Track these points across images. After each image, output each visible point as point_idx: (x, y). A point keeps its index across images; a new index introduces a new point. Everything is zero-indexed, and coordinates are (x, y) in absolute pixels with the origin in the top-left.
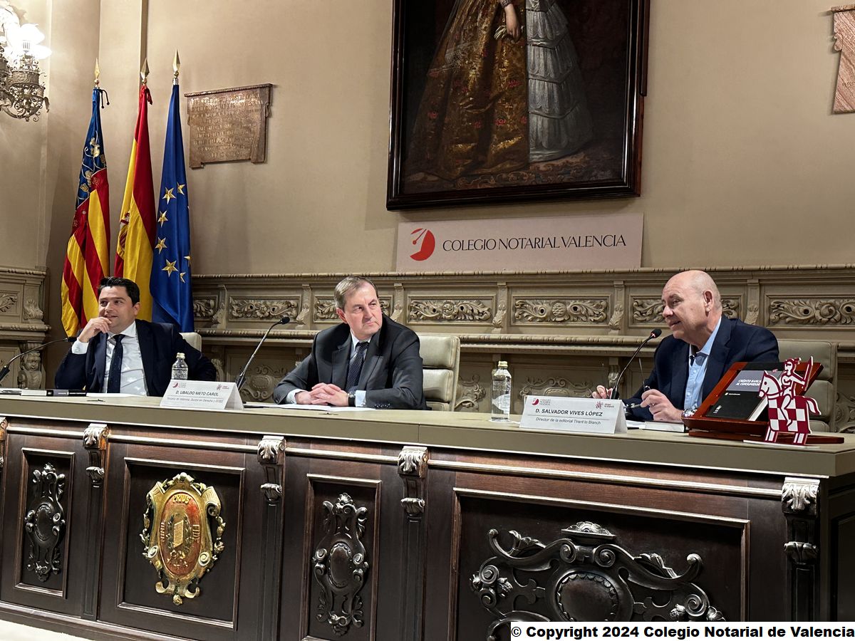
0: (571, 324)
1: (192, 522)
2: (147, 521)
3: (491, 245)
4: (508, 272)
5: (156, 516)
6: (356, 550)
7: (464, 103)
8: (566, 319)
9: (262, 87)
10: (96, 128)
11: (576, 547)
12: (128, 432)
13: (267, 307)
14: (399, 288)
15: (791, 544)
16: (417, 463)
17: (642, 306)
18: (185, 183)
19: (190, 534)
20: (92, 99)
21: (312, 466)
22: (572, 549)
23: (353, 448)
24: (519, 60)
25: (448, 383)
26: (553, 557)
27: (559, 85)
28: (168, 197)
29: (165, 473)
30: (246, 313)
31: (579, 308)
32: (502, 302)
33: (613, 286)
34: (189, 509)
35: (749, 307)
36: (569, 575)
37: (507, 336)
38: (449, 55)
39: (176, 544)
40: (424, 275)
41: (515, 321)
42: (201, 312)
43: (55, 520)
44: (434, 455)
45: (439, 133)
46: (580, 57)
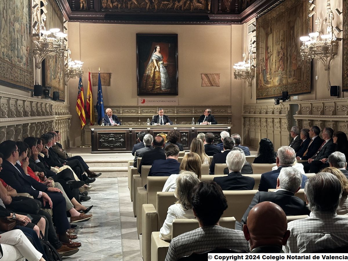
6: (186, 138)
7: (150, 80)
8: (168, 112)
9: (109, 73)
10: (81, 79)
14: (139, 108)
21: (180, 130)
23: (184, 128)
24: (159, 75)
33: (175, 108)
35: (193, 110)
38: (147, 72)
40: (144, 106)
45: (146, 84)
46: (169, 75)
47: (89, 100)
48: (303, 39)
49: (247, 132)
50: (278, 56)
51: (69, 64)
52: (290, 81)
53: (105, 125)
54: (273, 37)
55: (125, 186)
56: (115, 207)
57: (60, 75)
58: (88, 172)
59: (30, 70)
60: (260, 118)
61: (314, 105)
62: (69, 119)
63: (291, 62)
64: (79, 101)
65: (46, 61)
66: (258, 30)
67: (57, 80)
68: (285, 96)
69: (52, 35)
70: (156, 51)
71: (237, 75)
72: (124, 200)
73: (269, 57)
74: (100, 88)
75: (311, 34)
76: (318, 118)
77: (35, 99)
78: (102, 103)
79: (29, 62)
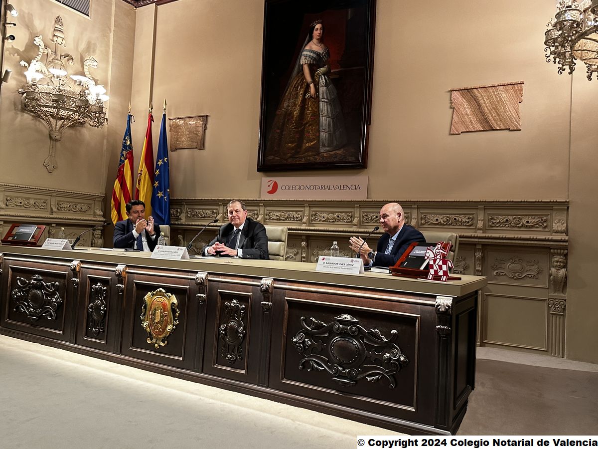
0: (336, 223)
1: (164, 311)
2: (143, 310)
3: (302, 188)
4: (309, 200)
5: (148, 307)
6: (240, 325)
7: (292, 126)
8: (334, 221)
9: (204, 116)
10: (128, 132)
11: (341, 326)
12: (136, 269)
13: (204, 213)
14: (262, 206)
15: (439, 326)
16: (269, 286)
17: (367, 216)
18: (168, 157)
19: (163, 316)
20: (127, 119)
21: (220, 286)
22: (339, 326)
23: (239, 278)
24: (316, 108)
25: (282, 248)
26: (330, 330)
27: (333, 119)
28: (160, 163)
29: (153, 288)
30: (194, 215)
31: (340, 216)
32: (307, 213)
33: (354, 207)
34: (163, 305)
35: (413, 217)
36: (337, 338)
37: (308, 228)
38: (285, 105)
39: (156, 321)
40: (273, 200)
41: (312, 221)
42: (174, 214)
43: (102, 308)
44: (276, 282)
45: (280, 139)
46: (342, 107)
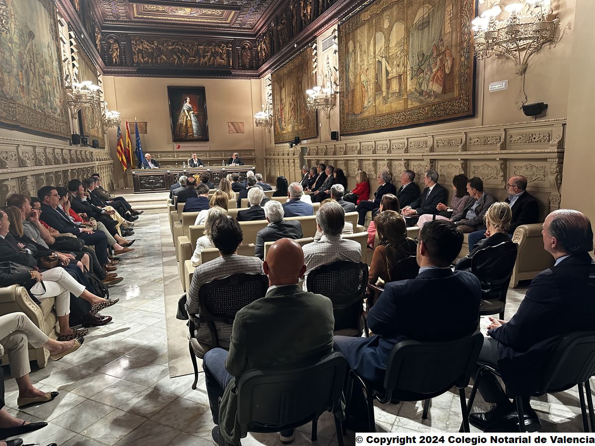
3: (189, 147)
7: (183, 128)
9: (145, 122)
10: (119, 128)
14: (175, 152)
17: (210, 154)
24: (191, 123)
27: (197, 127)
33: (207, 152)
38: (180, 121)
40: (179, 151)
45: (180, 132)
46: (200, 124)
47: (129, 147)
48: (309, 92)
49: (268, 171)
50: (290, 106)
51: (106, 114)
52: (300, 128)
53: (145, 168)
54: (285, 91)
55: (166, 221)
56: (157, 239)
57: (98, 124)
58: (131, 211)
59: (66, 120)
60: (278, 159)
61: (319, 147)
62: (111, 164)
63: (300, 112)
64: (119, 148)
65: (81, 111)
66: (273, 84)
67: (96, 129)
68: (297, 141)
69: (85, 88)
70: (186, 102)
71: (258, 123)
72: (165, 233)
73: (283, 108)
74: (137, 136)
75: (315, 88)
76: (322, 159)
77: (74, 148)
78: (140, 149)
79: (63, 113)
